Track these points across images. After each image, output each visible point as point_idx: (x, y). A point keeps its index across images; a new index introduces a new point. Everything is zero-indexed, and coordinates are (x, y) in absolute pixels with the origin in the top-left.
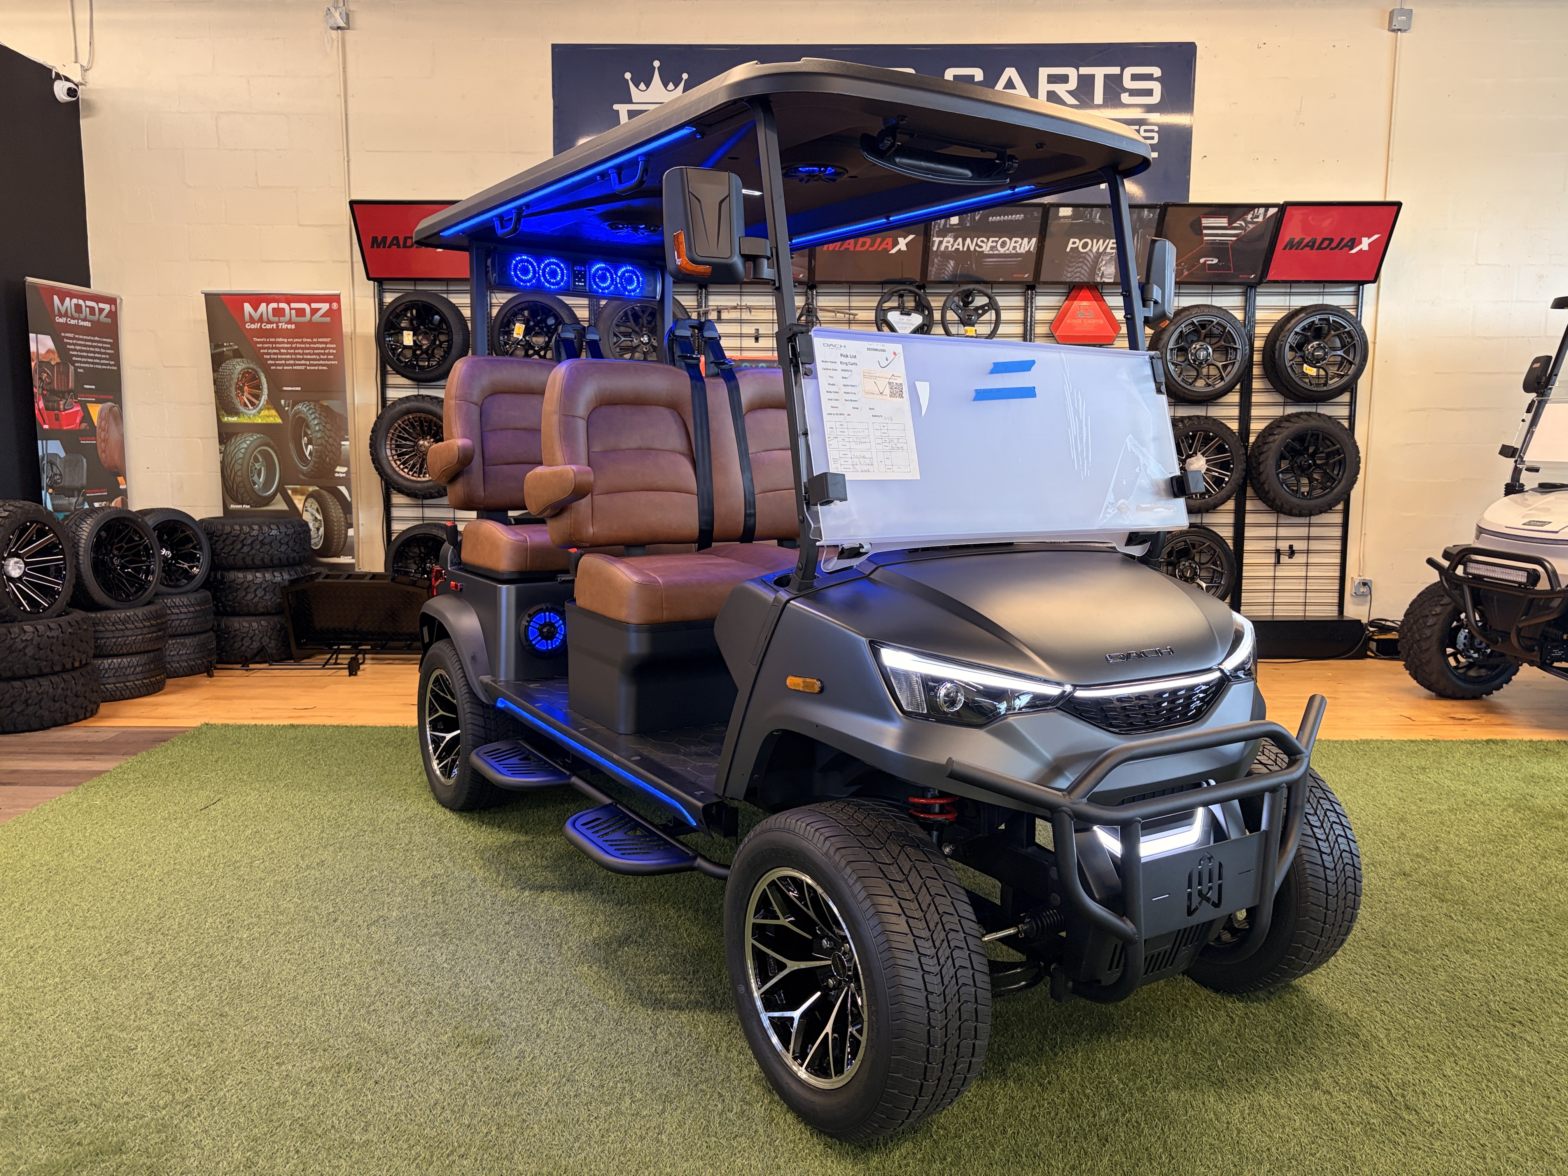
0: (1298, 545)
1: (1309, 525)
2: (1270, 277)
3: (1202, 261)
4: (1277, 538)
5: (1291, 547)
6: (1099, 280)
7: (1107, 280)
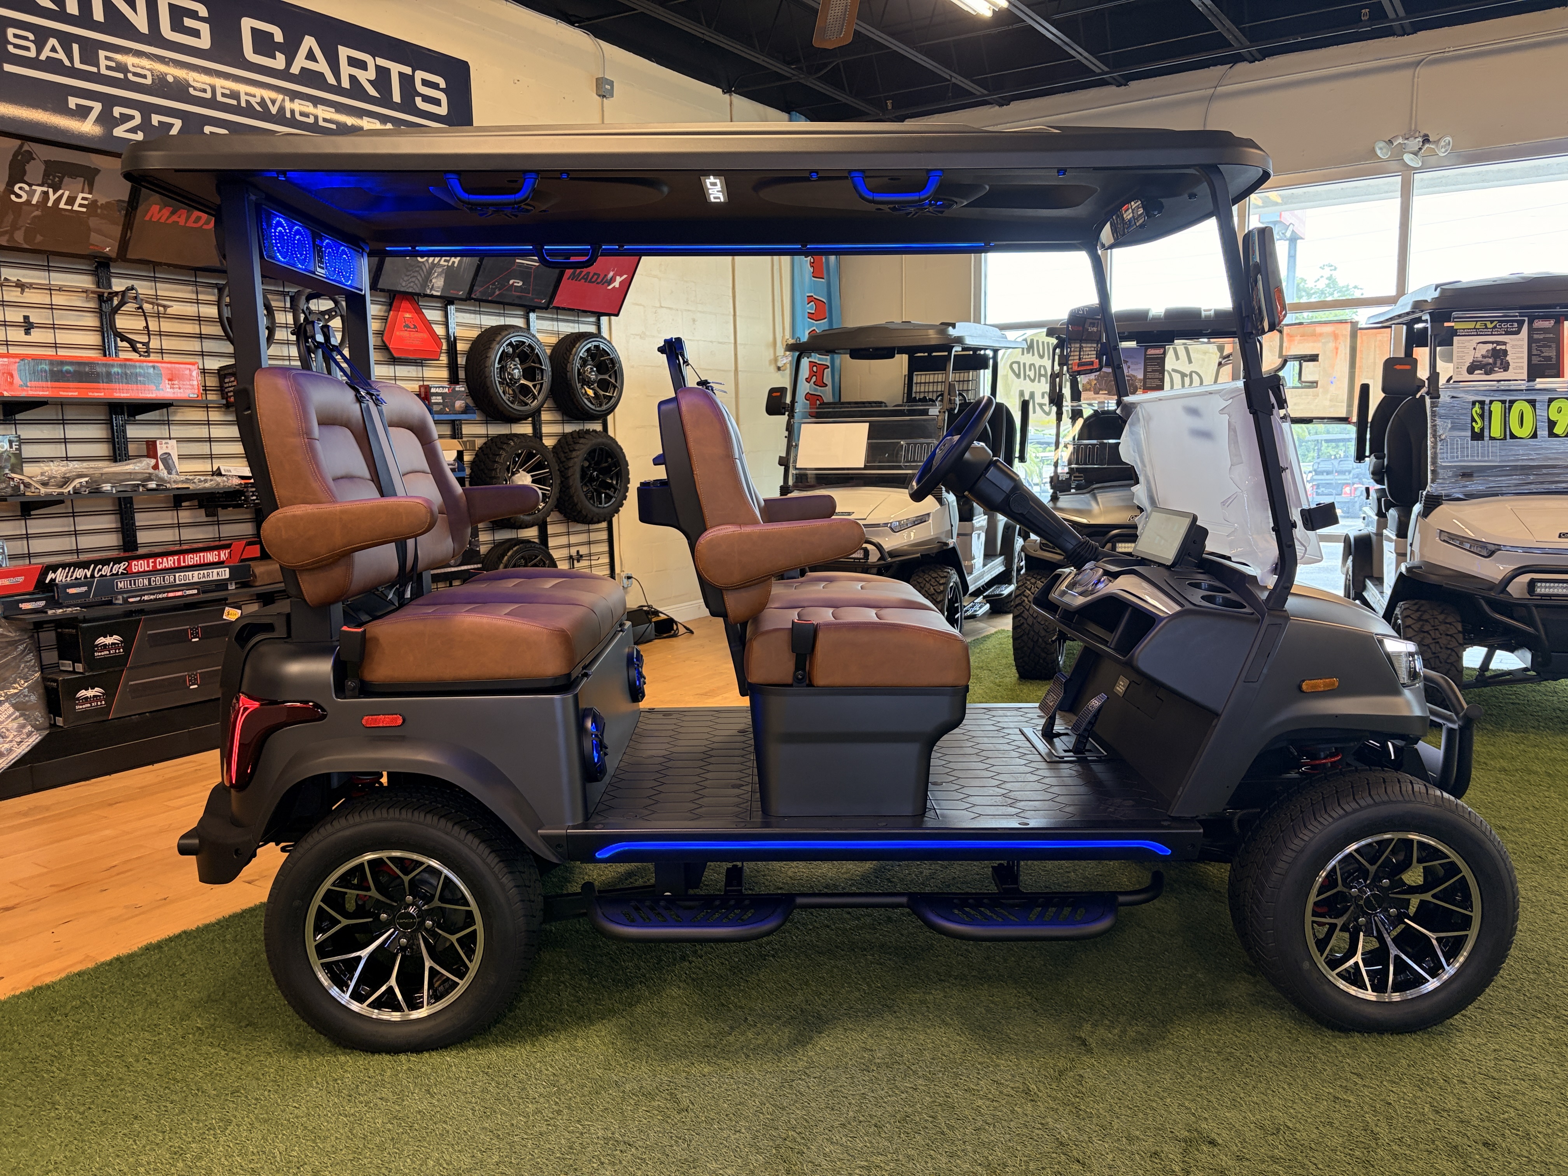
0: (584, 550)
1: (589, 531)
2: (555, 303)
3: (511, 282)
4: (569, 546)
5: (578, 552)
6: (428, 292)
7: (435, 293)
